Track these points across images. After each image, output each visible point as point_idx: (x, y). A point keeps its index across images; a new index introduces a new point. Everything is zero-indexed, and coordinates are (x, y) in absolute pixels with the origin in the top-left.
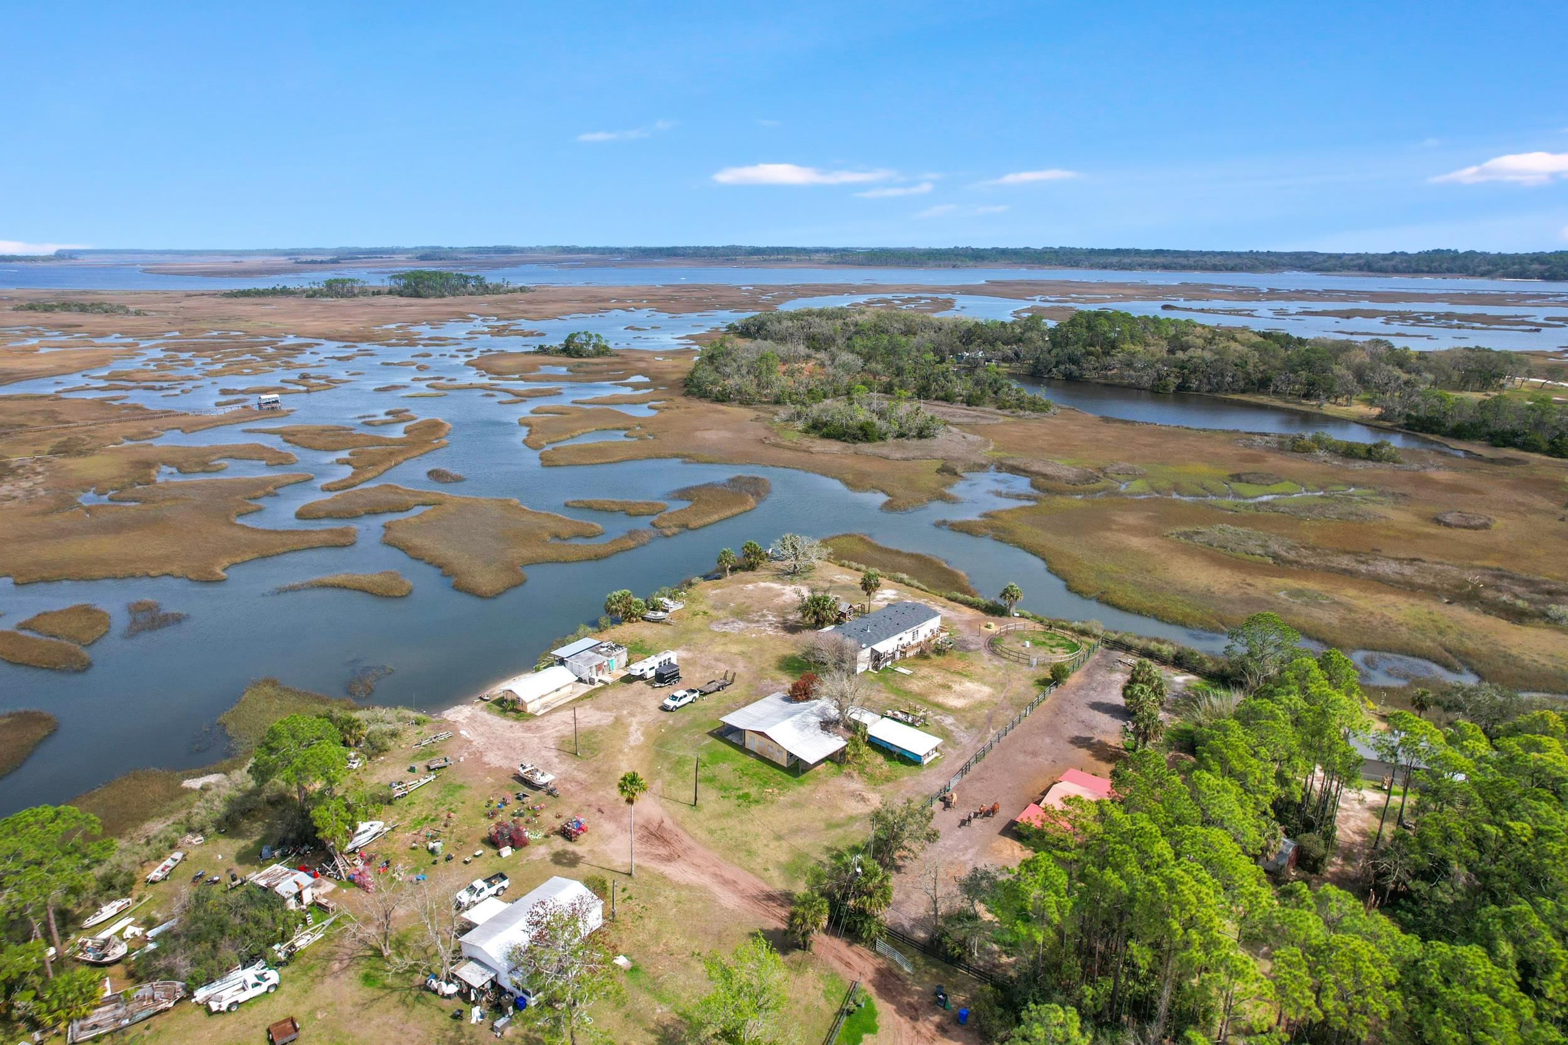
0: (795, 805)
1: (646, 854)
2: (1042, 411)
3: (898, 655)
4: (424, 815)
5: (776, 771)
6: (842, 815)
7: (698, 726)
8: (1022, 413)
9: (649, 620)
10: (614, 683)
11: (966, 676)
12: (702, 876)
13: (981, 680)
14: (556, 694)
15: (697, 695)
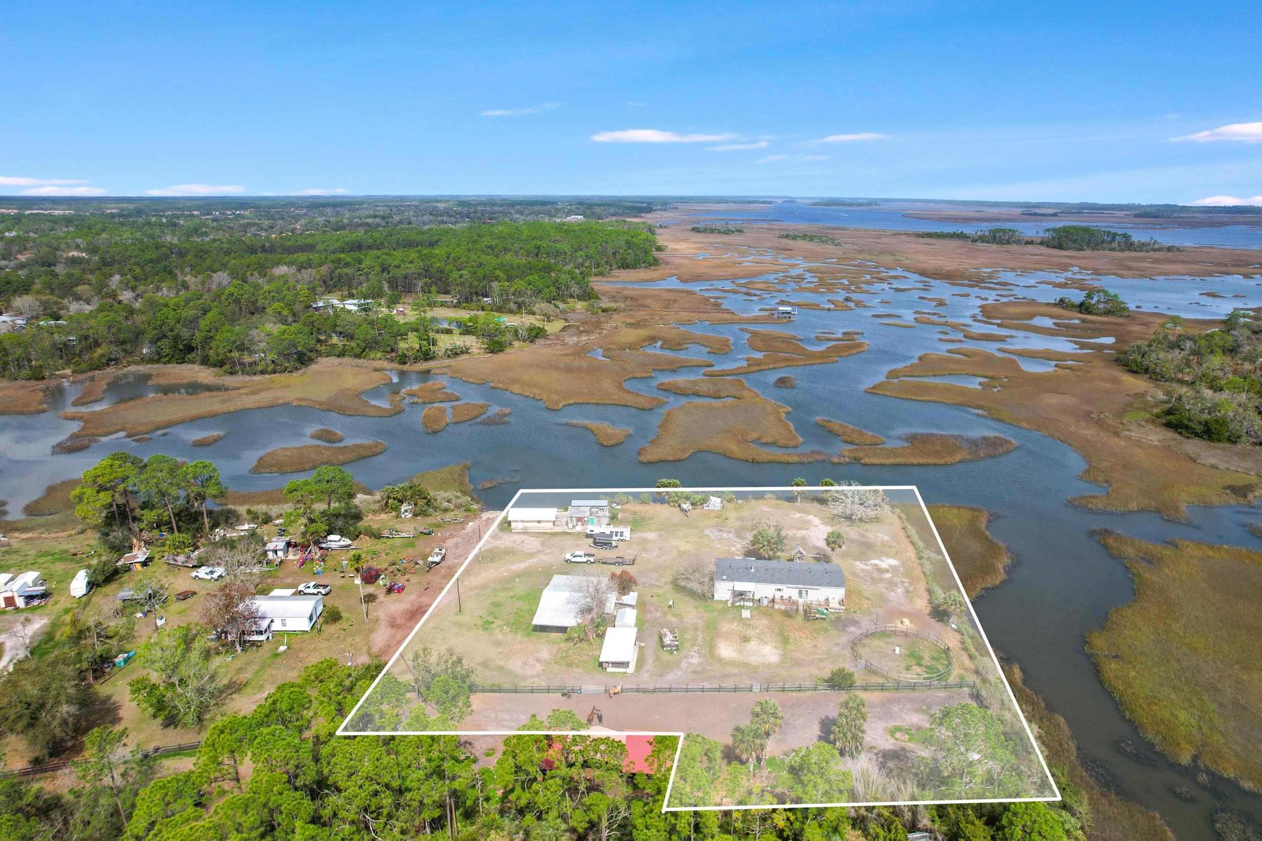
0: (497, 642)
3: (765, 602)
6: (501, 663)
11: (786, 642)
14: (536, 524)
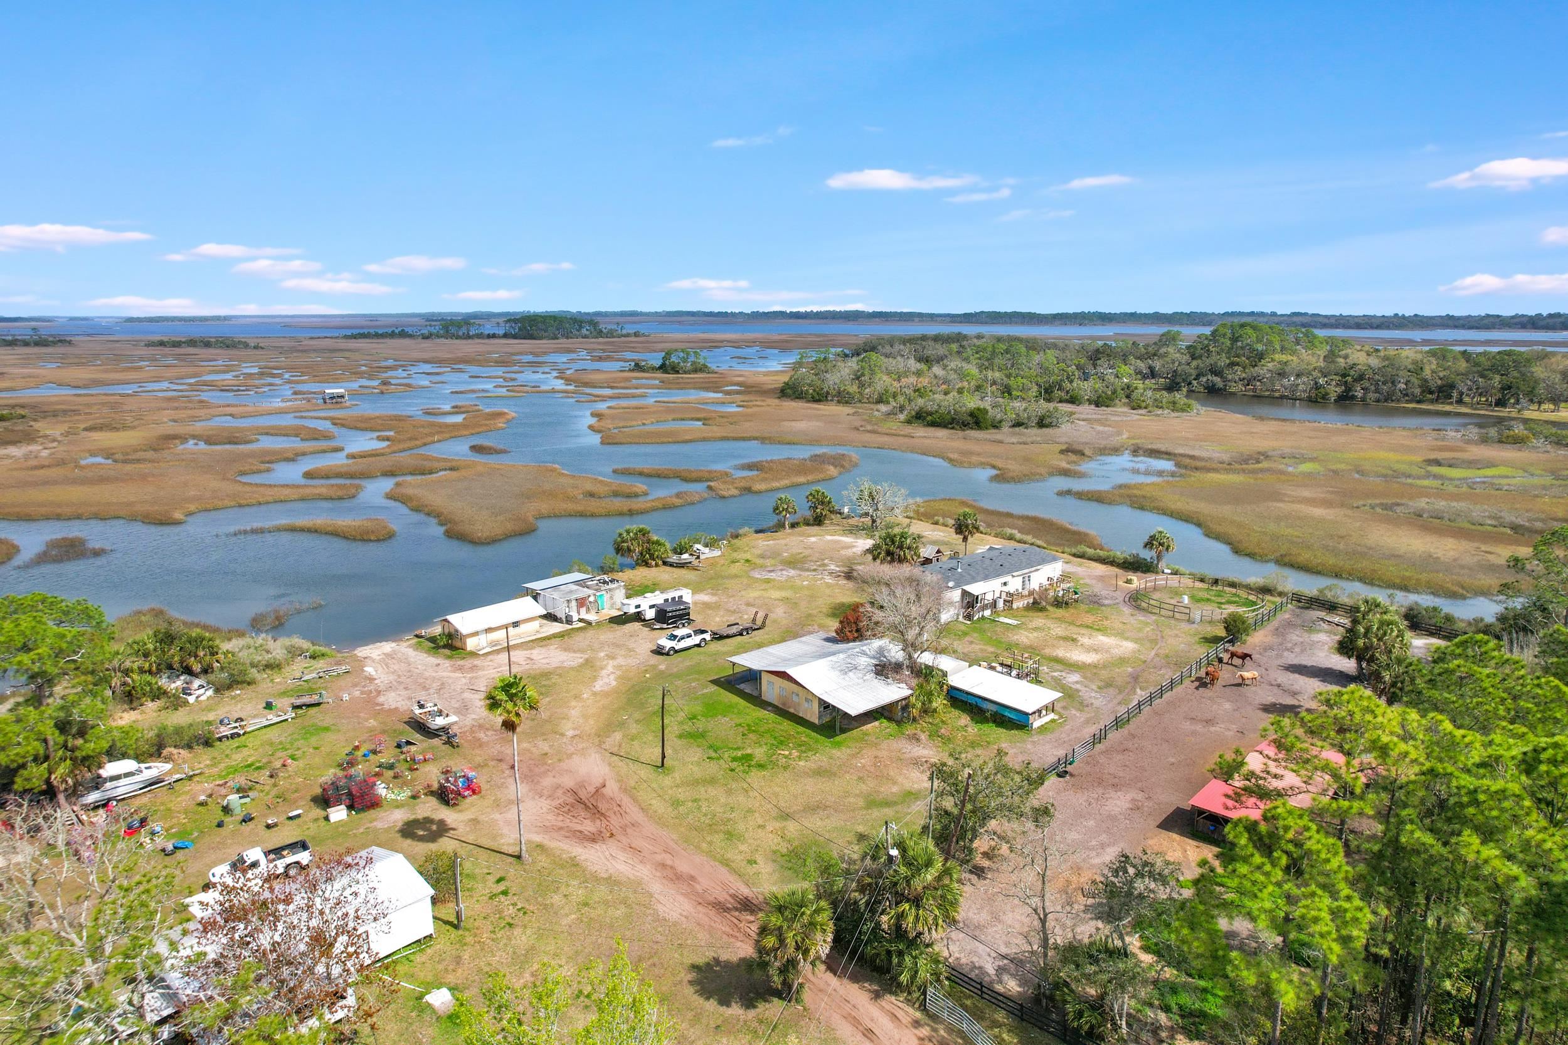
0: (819, 772)
1: (561, 828)
2: (1183, 410)
3: (1000, 604)
4: (250, 761)
5: (801, 729)
6: (895, 789)
7: (699, 672)
8: (1160, 412)
9: (671, 565)
10: (599, 623)
11: (1098, 630)
12: (640, 867)
13: (1121, 635)
14: (510, 630)
15: (707, 636)
